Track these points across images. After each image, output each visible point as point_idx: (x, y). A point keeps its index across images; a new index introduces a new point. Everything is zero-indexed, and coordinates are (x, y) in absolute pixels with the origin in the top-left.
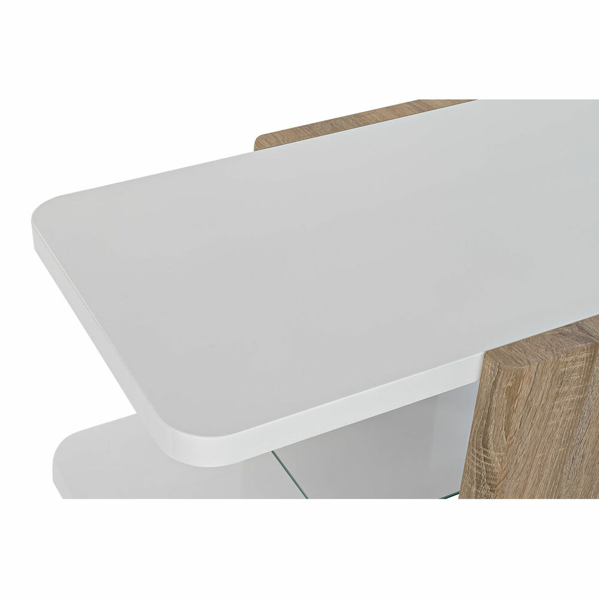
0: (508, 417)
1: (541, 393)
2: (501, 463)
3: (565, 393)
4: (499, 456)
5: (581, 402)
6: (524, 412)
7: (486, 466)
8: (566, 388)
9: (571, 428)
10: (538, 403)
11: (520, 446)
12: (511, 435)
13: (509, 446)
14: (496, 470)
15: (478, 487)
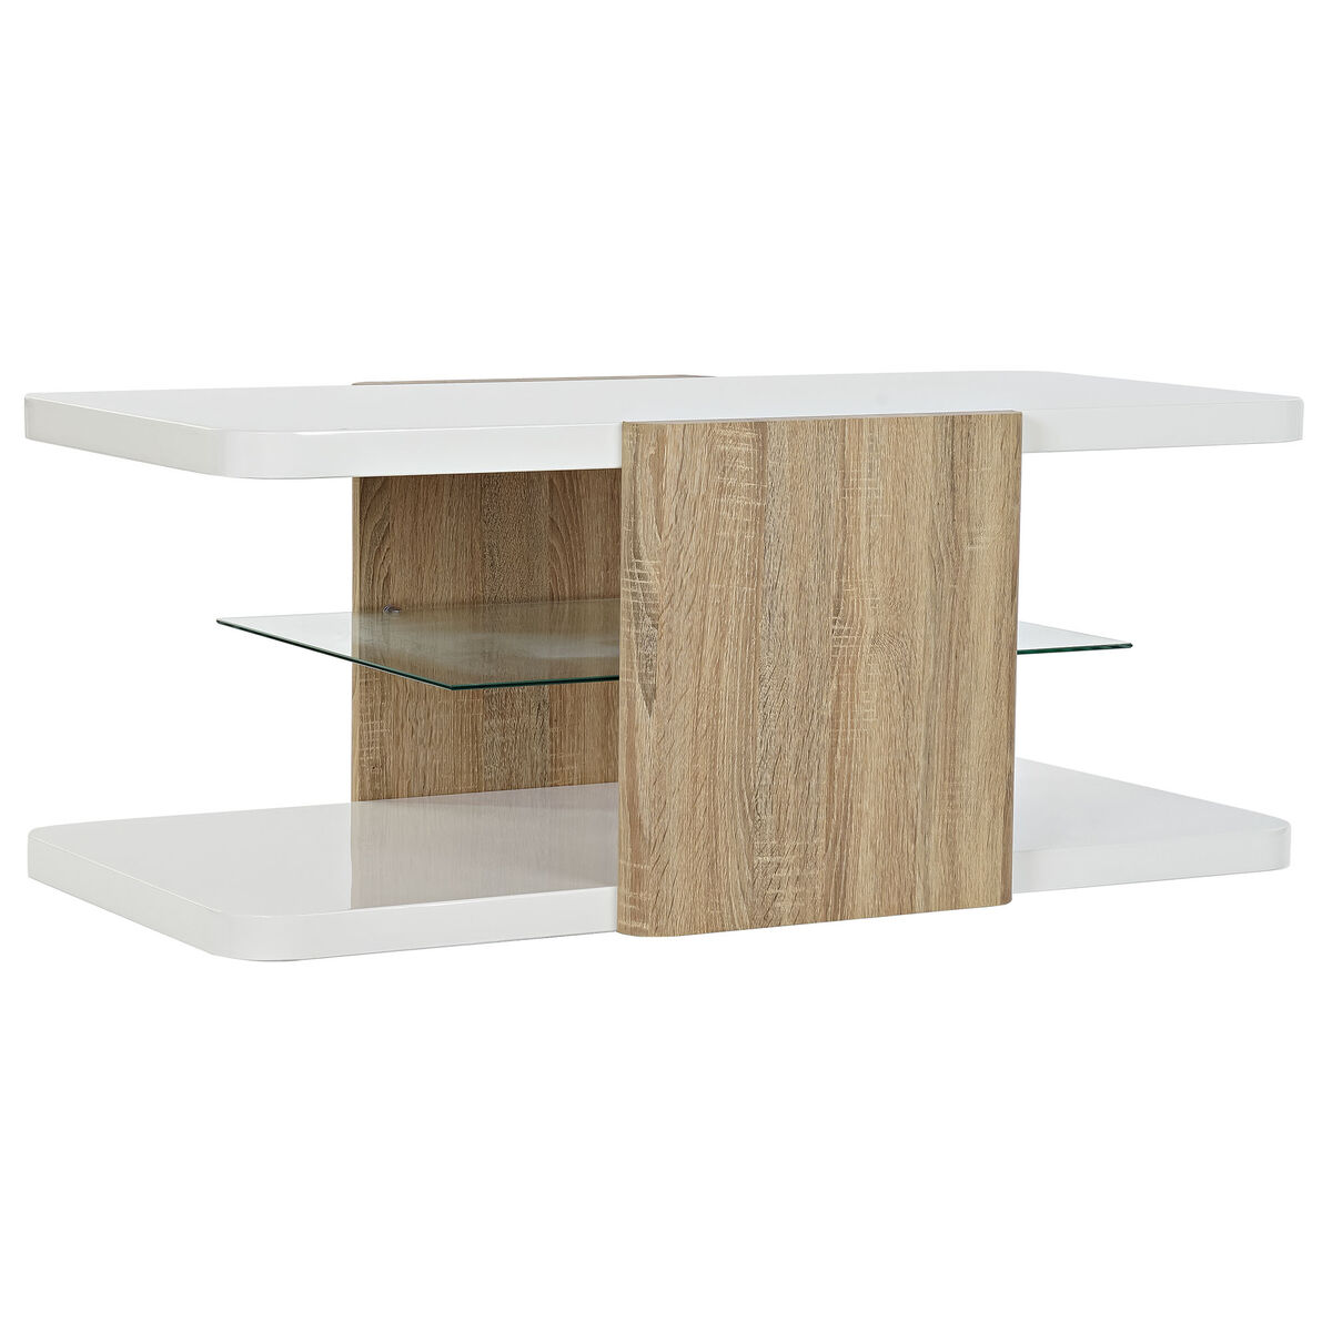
0: (658, 503)
1: (697, 474)
2: (660, 577)
3: (731, 490)
4: (655, 566)
5: (761, 514)
6: (677, 498)
7: (643, 586)
8: (732, 481)
9: (754, 554)
10: (696, 491)
11: (682, 556)
12: (666, 532)
13: (666, 550)
14: (655, 591)
15: (637, 625)
